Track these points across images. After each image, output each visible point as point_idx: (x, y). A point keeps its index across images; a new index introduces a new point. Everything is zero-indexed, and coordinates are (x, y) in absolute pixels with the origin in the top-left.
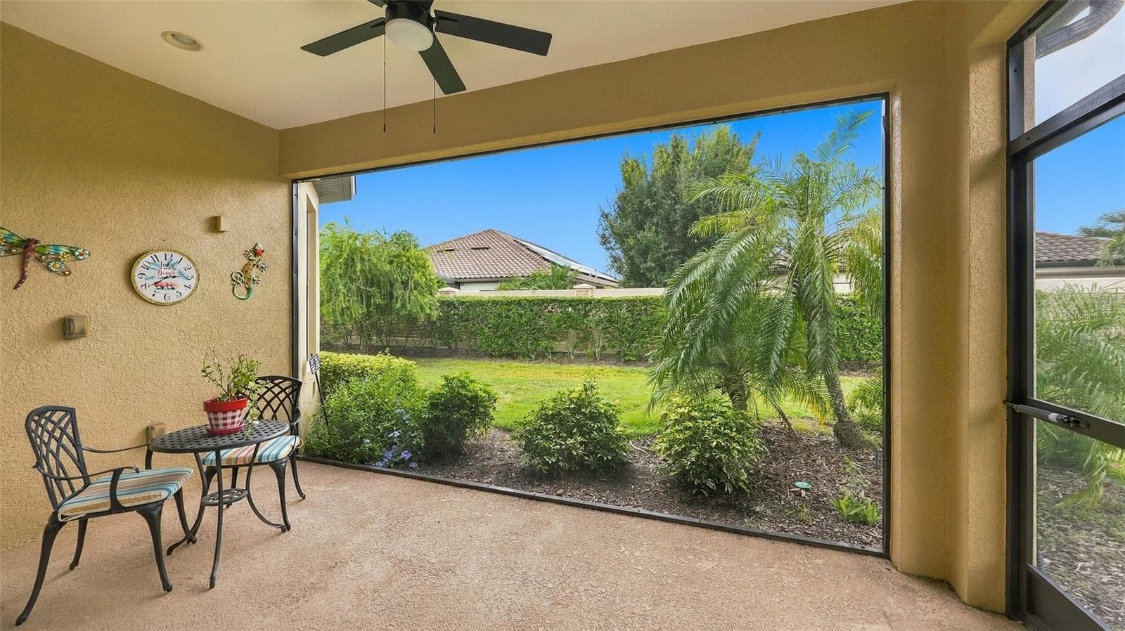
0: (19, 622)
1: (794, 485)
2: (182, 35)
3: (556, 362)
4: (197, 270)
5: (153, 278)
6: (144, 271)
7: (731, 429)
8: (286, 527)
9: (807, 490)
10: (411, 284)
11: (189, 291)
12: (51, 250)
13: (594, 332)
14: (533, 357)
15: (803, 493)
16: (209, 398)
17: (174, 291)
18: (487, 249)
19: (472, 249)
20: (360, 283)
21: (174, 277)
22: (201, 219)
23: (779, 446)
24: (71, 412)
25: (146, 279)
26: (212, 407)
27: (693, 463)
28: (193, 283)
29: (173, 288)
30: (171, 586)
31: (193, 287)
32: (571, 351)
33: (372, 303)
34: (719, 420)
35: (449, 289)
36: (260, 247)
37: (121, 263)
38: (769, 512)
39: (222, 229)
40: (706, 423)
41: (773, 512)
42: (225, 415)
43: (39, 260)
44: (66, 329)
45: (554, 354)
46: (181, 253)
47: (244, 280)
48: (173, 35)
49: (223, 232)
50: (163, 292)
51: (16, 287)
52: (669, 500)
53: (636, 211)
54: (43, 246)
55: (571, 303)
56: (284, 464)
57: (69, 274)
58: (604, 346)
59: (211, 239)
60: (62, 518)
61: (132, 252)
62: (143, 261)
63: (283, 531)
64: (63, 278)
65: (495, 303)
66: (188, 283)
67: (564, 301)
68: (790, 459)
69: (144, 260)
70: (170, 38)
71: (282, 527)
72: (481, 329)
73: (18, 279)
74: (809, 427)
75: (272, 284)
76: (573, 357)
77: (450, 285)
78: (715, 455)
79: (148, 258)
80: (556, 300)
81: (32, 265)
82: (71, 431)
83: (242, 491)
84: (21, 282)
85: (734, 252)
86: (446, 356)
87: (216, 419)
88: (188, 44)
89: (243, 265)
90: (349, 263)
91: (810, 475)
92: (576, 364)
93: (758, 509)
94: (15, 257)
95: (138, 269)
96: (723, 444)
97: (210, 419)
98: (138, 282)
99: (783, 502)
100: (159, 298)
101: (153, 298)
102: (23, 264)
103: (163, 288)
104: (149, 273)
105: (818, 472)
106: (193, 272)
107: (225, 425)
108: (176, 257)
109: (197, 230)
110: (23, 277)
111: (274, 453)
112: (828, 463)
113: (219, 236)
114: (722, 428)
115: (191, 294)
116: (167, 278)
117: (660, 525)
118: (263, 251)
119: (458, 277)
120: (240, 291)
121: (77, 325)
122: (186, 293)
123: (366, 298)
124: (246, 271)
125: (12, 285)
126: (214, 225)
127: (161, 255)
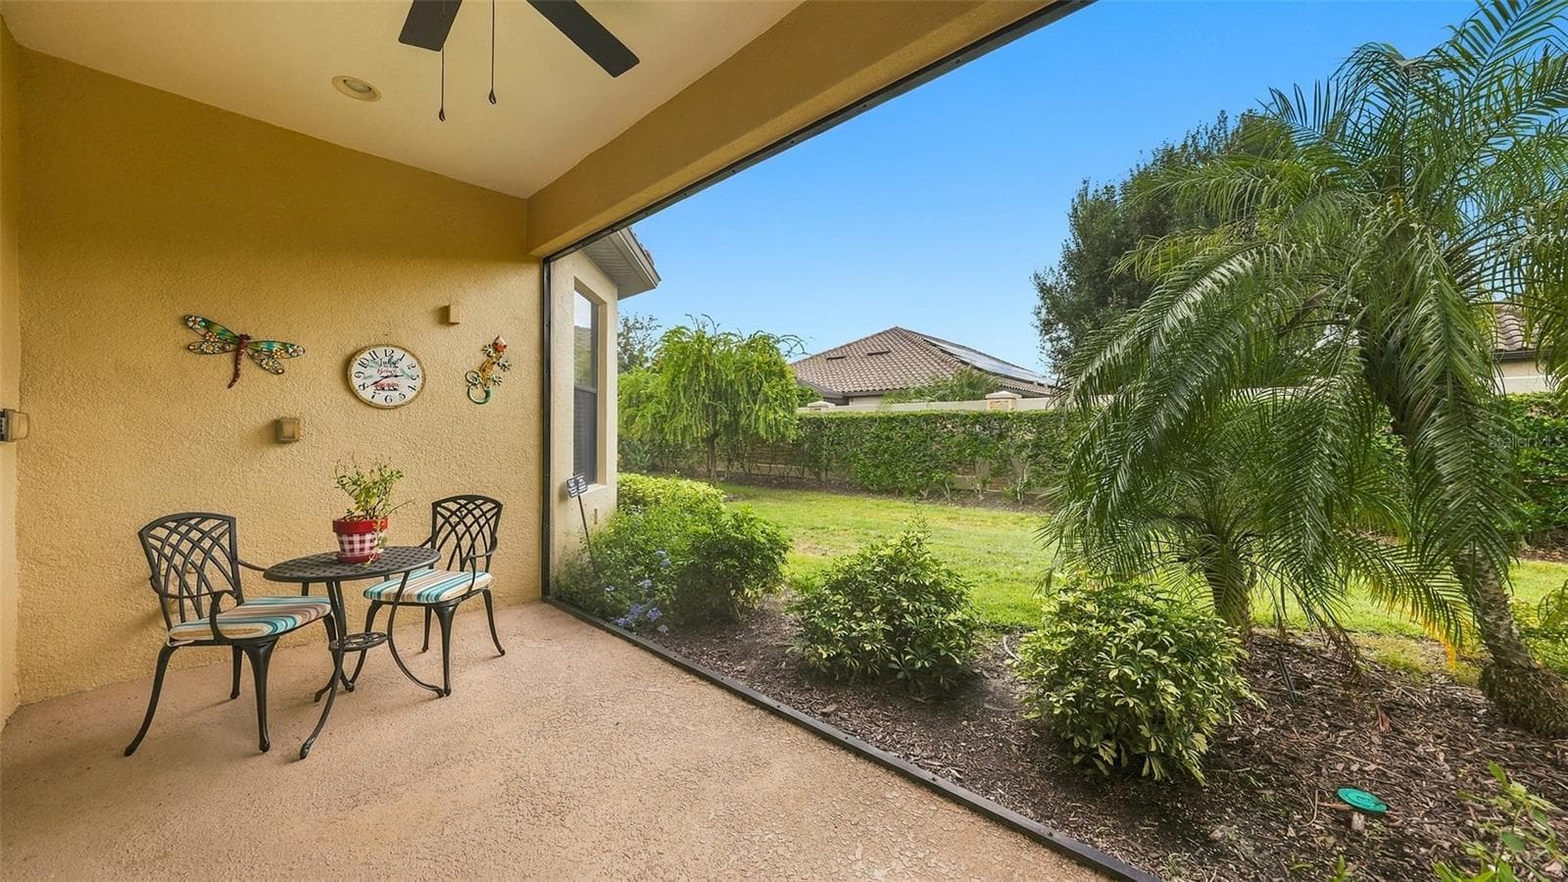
0: (129, 751)
1: (1335, 794)
2: (355, 80)
3: (957, 503)
4: (423, 370)
5: (371, 377)
6: (362, 369)
7: (1162, 648)
8: (444, 692)
9: (1369, 814)
10: (761, 396)
11: (414, 393)
12: (264, 346)
13: (1014, 460)
14: (925, 495)
15: (1358, 821)
16: (341, 514)
17: (397, 393)
18: (886, 353)
19: (869, 354)
20: (705, 398)
21: (396, 376)
22: (431, 308)
23: (1321, 694)
24: (230, 521)
25: (365, 378)
26: (343, 527)
27: (1068, 704)
28: (418, 383)
29: (395, 389)
30: (269, 745)
31: (418, 389)
32: (979, 489)
33: (719, 419)
34: (1137, 626)
35: (821, 402)
36: (503, 341)
37: (339, 359)
38: (1246, 847)
39: (452, 320)
40: (1105, 630)
41: (1258, 850)
42: (362, 538)
43: (252, 357)
44: (279, 433)
45: (956, 491)
46: (404, 349)
47: (481, 380)
48: (345, 81)
49: (454, 324)
50: (384, 394)
51: (230, 386)
52: (1024, 765)
53: (1095, 277)
54: (256, 343)
55: (979, 418)
56: (451, 608)
57: (283, 371)
58: (1028, 484)
59: (441, 334)
60: (170, 642)
61: (350, 349)
62: (359, 359)
63: (440, 696)
64: (276, 377)
65: (873, 420)
66: (412, 383)
67: (967, 416)
68: (1342, 728)
69: (362, 356)
70: (342, 86)
71: (438, 690)
72: (855, 455)
73: (232, 377)
74: (1419, 661)
75: (517, 385)
76: (981, 498)
77: (826, 399)
78: (1116, 699)
79: (366, 355)
80: (956, 416)
81: (245, 362)
82: (228, 542)
83: (381, 635)
84: (234, 381)
85: (1196, 295)
86: (813, 489)
87: (351, 543)
88: (360, 91)
89: (481, 363)
90: (694, 372)
91: (1389, 778)
92: (986, 507)
93: (1217, 834)
94: (229, 354)
95: (355, 368)
96: (1134, 678)
97: (341, 543)
98: (356, 382)
99: (1291, 832)
100: (379, 399)
101: (373, 400)
102: (237, 362)
103: (383, 389)
104: (368, 372)
105: (1416, 773)
106: (417, 371)
107: (362, 549)
108: (398, 354)
109: (426, 324)
110: (236, 375)
111: (435, 593)
112: (1453, 755)
113: (452, 329)
114: (1140, 644)
115: (417, 396)
116: (386, 377)
117: (965, 817)
118: (505, 346)
119: (846, 390)
120: (477, 393)
121: (287, 430)
122: (411, 394)
123: (710, 413)
124: (484, 371)
125: (227, 384)
126: (444, 316)
127: (380, 351)
